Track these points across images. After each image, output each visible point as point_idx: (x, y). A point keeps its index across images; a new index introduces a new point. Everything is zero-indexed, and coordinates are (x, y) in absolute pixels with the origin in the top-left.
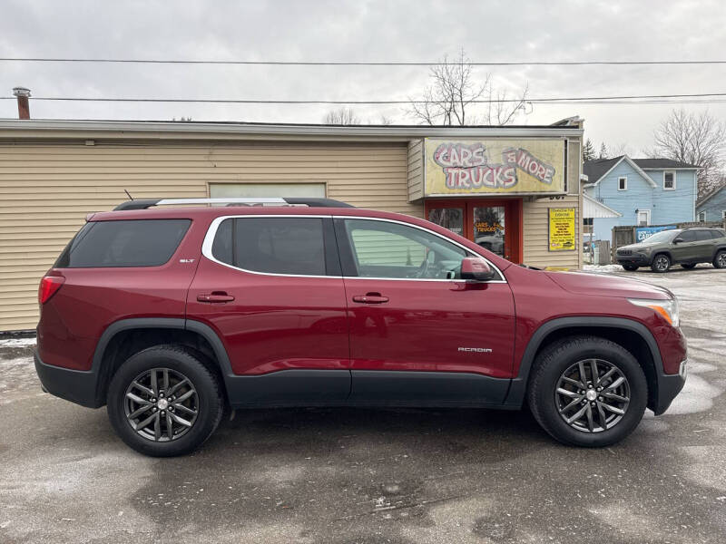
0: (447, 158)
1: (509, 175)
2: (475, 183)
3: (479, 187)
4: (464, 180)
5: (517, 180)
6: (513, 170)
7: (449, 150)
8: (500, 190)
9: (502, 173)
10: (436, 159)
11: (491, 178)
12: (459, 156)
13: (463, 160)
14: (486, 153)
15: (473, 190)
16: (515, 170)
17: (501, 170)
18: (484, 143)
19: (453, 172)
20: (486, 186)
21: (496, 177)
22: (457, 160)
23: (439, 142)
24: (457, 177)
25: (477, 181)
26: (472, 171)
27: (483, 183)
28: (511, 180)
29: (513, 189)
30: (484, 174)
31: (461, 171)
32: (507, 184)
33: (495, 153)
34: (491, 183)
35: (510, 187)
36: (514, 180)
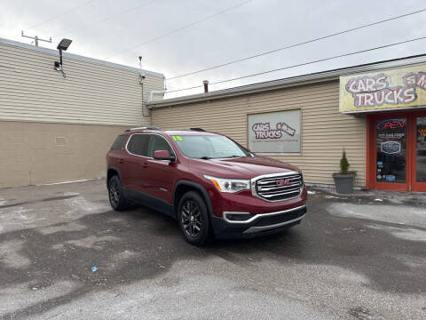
0: (355, 87)
1: (409, 93)
2: (378, 102)
3: (381, 105)
4: (369, 101)
5: (416, 97)
6: (412, 89)
7: (358, 81)
8: (400, 105)
9: (402, 93)
10: (347, 89)
11: (392, 97)
12: (365, 84)
13: (368, 86)
14: (388, 80)
15: (376, 107)
16: (415, 90)
17: (401, 90)
18: (386, 72)
19: (360, 96)
20: (387, 103)
21: (397, 96)
22: (363, 88)
23: (350, 77)
24: (363, 99)
25: (380, 100)
26: (376, 94)
27: (385, 102)
28: (410, 97)
29: (412, 104)
30: (386, 94)
31: (366, 94)
32: (406, 101)
33: (395, 79)
34: (392, 101)
35: (409, 103)
36: (413, 97)
